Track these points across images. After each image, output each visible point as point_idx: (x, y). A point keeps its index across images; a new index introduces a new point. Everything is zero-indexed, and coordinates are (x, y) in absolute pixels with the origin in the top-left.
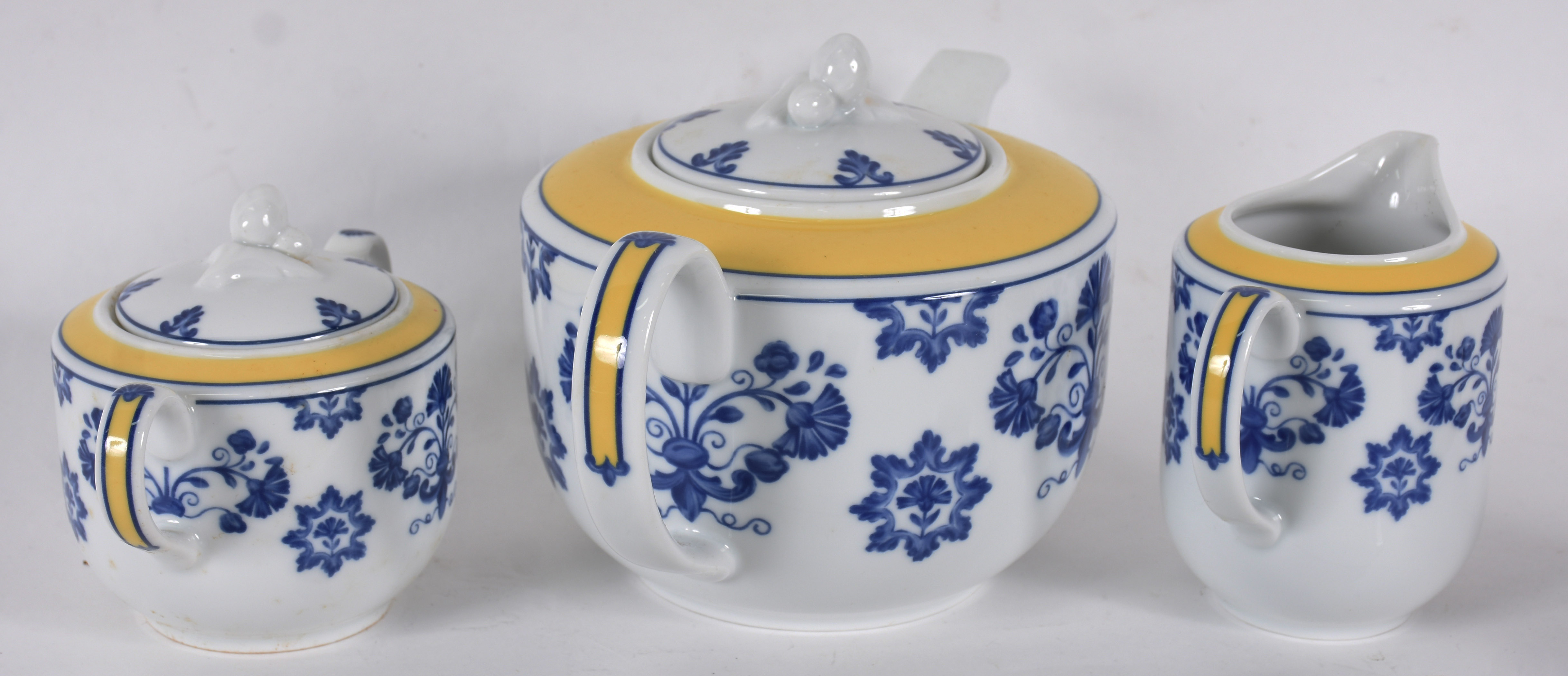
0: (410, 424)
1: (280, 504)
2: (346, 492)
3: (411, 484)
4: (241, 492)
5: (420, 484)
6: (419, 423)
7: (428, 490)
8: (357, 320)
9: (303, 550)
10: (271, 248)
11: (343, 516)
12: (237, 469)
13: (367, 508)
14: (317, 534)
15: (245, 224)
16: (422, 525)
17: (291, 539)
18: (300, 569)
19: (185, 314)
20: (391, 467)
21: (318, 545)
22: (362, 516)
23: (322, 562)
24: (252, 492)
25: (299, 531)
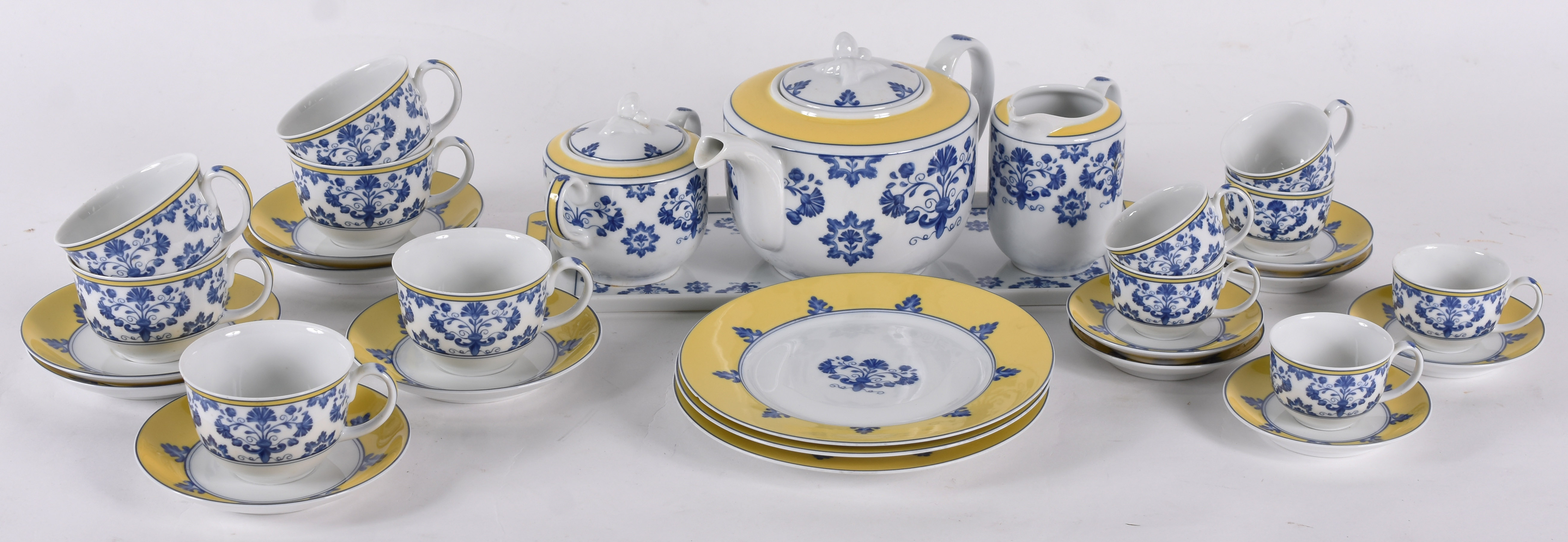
0: (677, 199)
1: (620, 227)
2: (647, 225)
3: (677, 223)
4: (605, 221)
5: (682, 224)
6: (681, 199)
7: (686, 226)
8: (660, 154)
9: (629, 246)
10: (632, 119)
11: (646, 234)
12: (603, 211)
13: (656, 232)
14: (635, 240)
15: (623, 108)
16: (682, 241)
17: (625, 241)
18: (628, 253)
19: (592, 145)
20: (668, 216)
21: (635, 245)
22: (654, 235)
23: (637, 252)
24: (609, 221)
25: (627, 238)
